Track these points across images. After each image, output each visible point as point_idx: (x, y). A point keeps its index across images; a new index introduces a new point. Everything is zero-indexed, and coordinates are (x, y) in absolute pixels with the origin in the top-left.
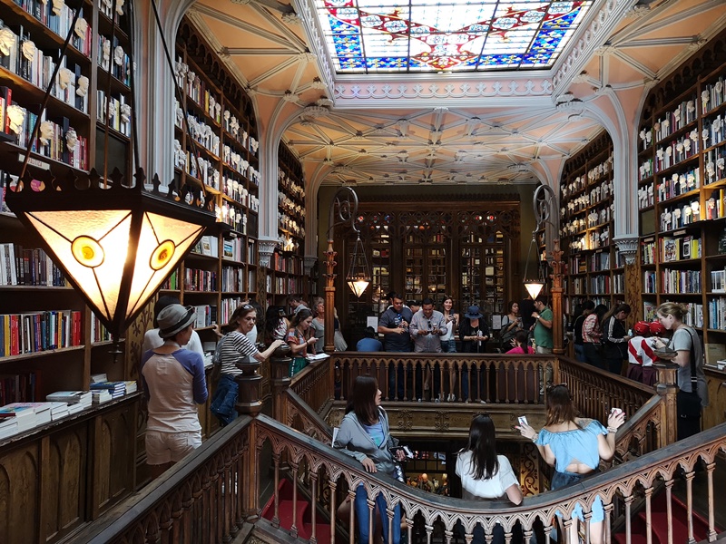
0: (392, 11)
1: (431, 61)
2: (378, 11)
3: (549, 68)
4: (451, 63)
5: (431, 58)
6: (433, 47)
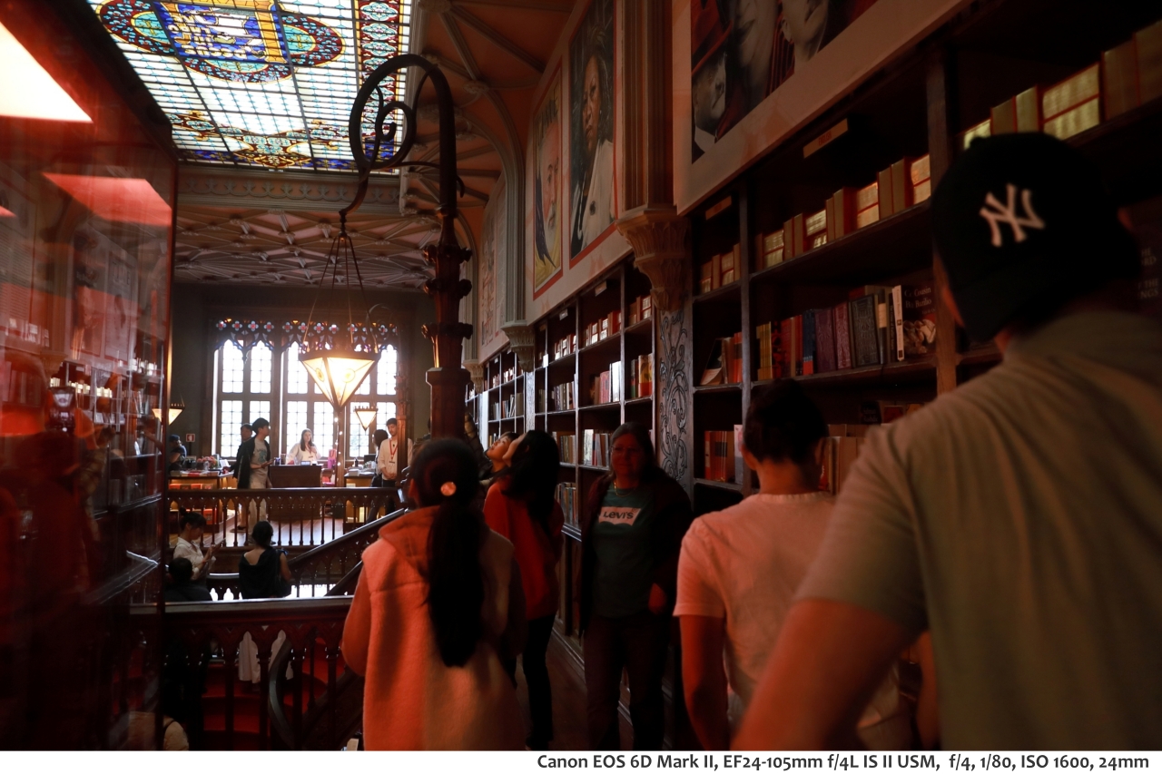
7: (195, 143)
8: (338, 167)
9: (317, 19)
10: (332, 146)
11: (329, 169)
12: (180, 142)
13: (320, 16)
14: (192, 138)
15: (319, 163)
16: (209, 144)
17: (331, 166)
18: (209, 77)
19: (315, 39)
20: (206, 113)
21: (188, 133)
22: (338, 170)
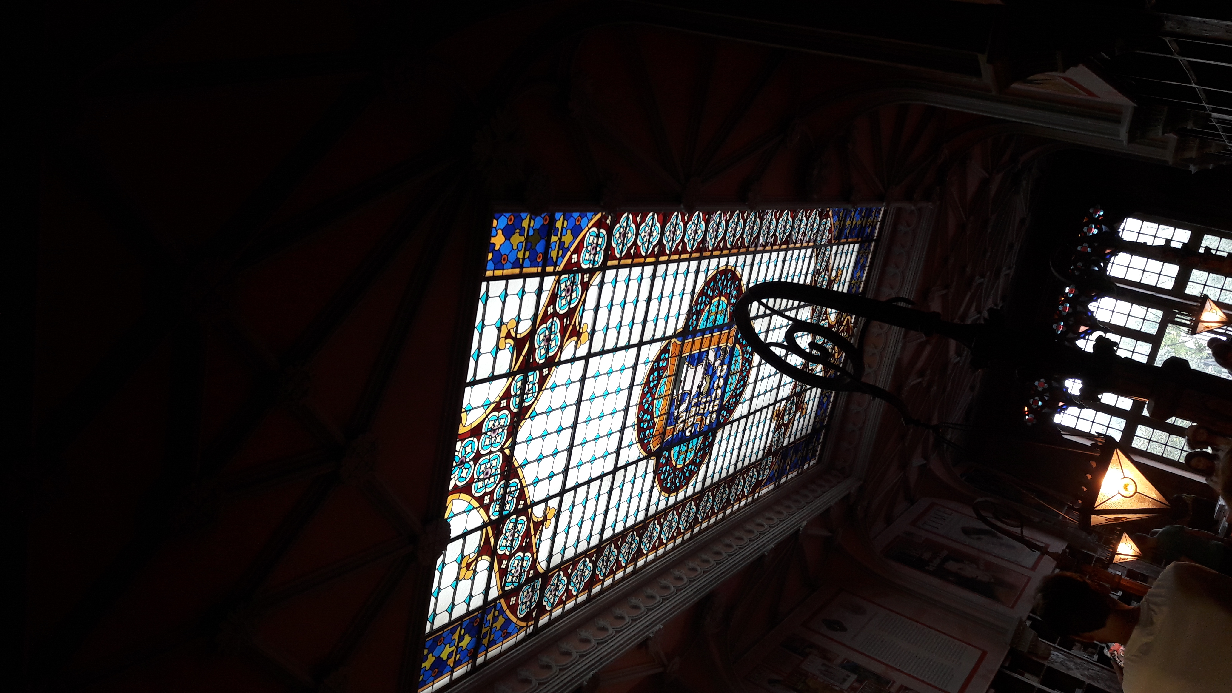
9: (696, 296)
12: (804, 430)
14: (802, 419)
16: (811, 402)
18: (742, 400)
20: (777, 405)
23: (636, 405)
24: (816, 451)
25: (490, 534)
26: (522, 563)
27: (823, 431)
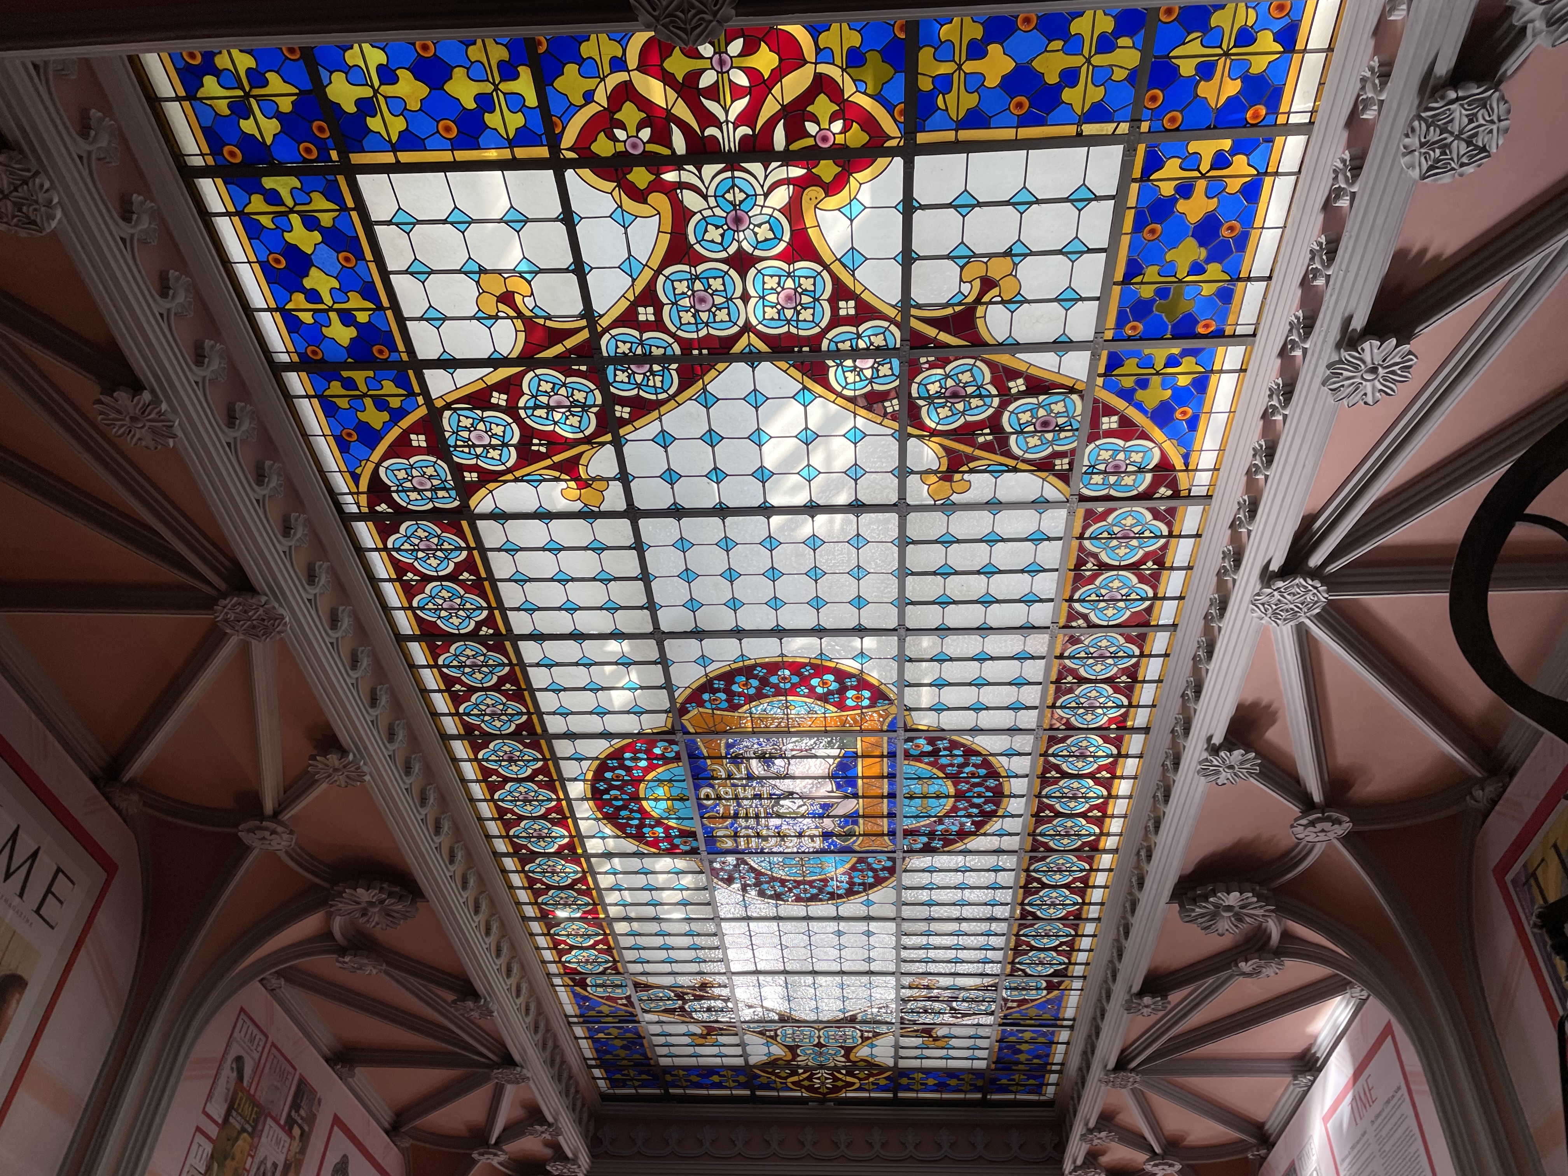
0: (696, 981)
1: (795, 1079)
2: (668, 981)
3: (1049, 1104)
4: (840, 1084)
5: (794, 1073)
6: (792, 1049)
7: (690, 1050)
8: (941, 1087)
10: (936, 1039)
11: (922, 1095)
13: (976, 730)
15: (904, 1081)
17: (927, 1089)
19: (955, 785)
21: (683, 1029)
22: (937, 1096)
23: (782, 655)
24: (624, 1086)
25: (570, 343)
26: (494, 447)
27: (658, 1091)
